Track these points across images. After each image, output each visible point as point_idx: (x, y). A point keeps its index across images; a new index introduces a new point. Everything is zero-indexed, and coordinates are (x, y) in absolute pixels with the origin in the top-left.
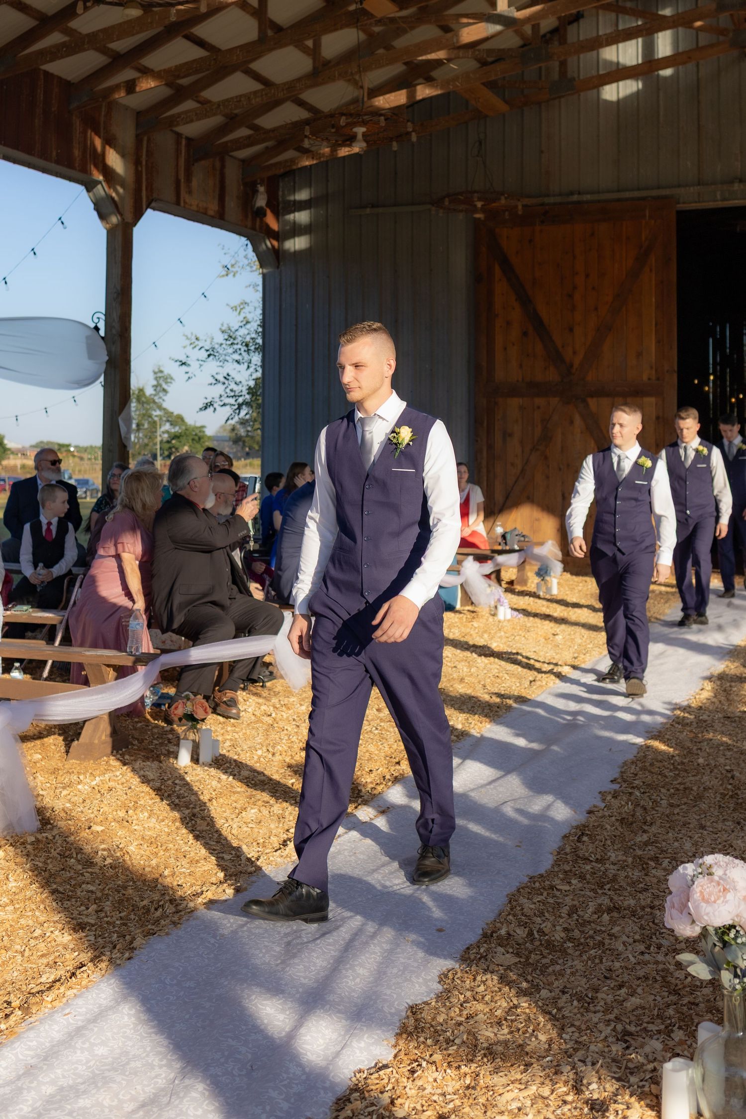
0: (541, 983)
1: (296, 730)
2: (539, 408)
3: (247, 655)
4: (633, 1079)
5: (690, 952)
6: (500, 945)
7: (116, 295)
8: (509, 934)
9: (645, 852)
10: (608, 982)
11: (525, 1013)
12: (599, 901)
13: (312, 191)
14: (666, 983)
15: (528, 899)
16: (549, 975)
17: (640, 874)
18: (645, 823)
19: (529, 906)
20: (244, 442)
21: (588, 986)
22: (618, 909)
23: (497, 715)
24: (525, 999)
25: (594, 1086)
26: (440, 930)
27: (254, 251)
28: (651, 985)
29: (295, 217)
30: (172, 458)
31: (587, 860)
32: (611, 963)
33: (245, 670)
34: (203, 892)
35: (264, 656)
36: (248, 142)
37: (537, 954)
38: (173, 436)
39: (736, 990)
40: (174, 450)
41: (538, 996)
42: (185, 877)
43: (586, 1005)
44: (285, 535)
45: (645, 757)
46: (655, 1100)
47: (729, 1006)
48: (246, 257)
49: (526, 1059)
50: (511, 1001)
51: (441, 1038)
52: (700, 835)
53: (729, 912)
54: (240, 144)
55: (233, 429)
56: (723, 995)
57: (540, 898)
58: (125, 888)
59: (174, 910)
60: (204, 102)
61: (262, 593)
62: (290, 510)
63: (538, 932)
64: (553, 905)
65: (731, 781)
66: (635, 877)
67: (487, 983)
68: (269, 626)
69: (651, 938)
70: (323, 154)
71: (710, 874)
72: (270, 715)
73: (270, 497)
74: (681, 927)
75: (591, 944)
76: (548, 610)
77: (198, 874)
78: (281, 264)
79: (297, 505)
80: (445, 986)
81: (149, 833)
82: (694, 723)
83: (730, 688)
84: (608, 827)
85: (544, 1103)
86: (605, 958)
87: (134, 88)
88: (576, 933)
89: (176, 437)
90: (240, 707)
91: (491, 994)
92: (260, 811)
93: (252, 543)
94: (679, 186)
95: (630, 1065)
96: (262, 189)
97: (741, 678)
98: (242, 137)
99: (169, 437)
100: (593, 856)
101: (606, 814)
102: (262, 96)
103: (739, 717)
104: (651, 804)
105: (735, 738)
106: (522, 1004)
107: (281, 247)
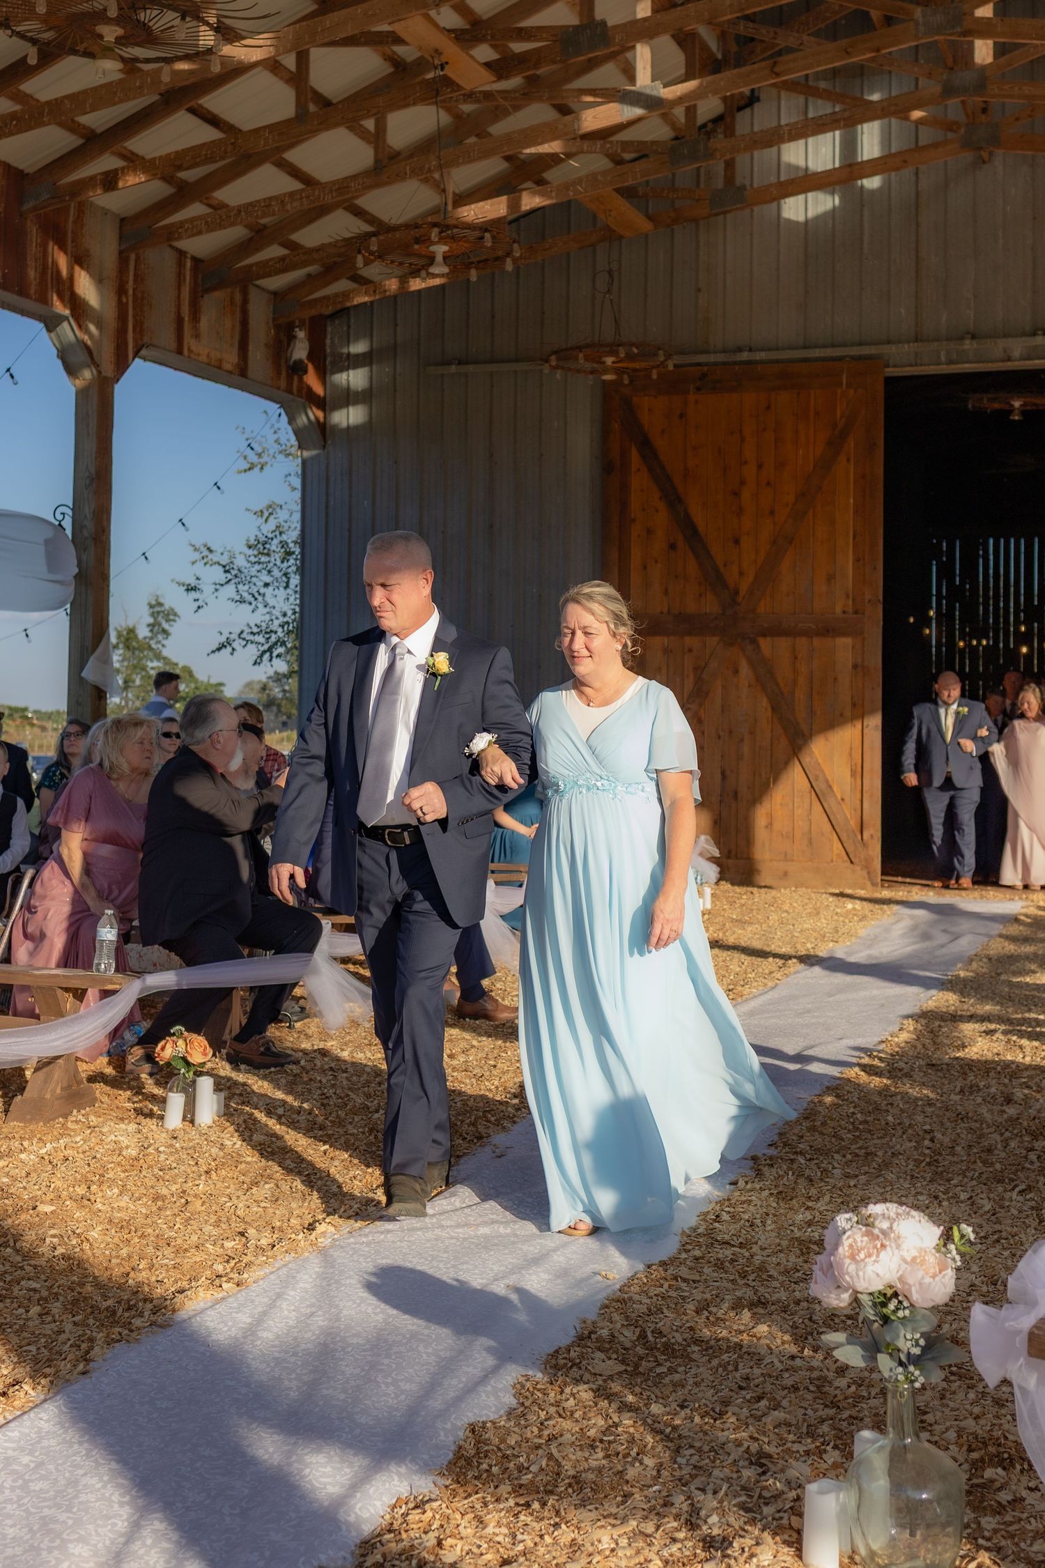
0: (653, 1396)
2: (690, 650)
4: (767, 1510)
6: (599, 1349)
7: (88, 481)
8: (612, 1336)
10: (743, 1392)
11: (626, 1432)
12: (738, 1294)
13: (374, 340)
14: (821, 1394)
16: (665, 1386)
19: (641, 1301)
20: (280, 707)
21: (716, 1398)
24: (630, 1414)
25: (714, 1519)
27: (290, 423)
28: (802, 1396)
29: (347, 376)
31: (726, 1243)
32: (748, 1370)
34: (191, 1288)
36: (283, 266)
37: (650, 1361)
41: (647, 1412)
42: (167, 1271)
45: (814, 1114)
46: (795, 1535)
47: (893, 1406)
49: (625, 1488)
50: (610, 1418)
51: (512, 1465)
54: (269, 269)
55: (264, 688)
57: (658, 1290)
58: (82, 1285)
60: (218, 207)
63: (653, 1332)
64: (676, 1301)
65: (930, 1145)
66: (790, 1264)
67: (578, 1396)
69: (806, 1338)
70: (389, 288)
71: (867, 1225)
77: (186, 1267)
78: (329, 443)
80: (521, 1400)
81: (119, 1215)
84: (759, 1203)
85: (646, 1542)
86: (741, 1364)
87: (116, 183)
91: (583, 1410)
92: (277, 1187)
94: (889, 342)
95: (766, 1494)
96: (301, 334)
98: (273, 259)
100: (735, 1238)
101: (758, 1187)
102: (301, 198)
103: (947, 1065)
104: (819, 1174)
105: (939, 1091)
106: (624, 1422)
107: (328, 419)
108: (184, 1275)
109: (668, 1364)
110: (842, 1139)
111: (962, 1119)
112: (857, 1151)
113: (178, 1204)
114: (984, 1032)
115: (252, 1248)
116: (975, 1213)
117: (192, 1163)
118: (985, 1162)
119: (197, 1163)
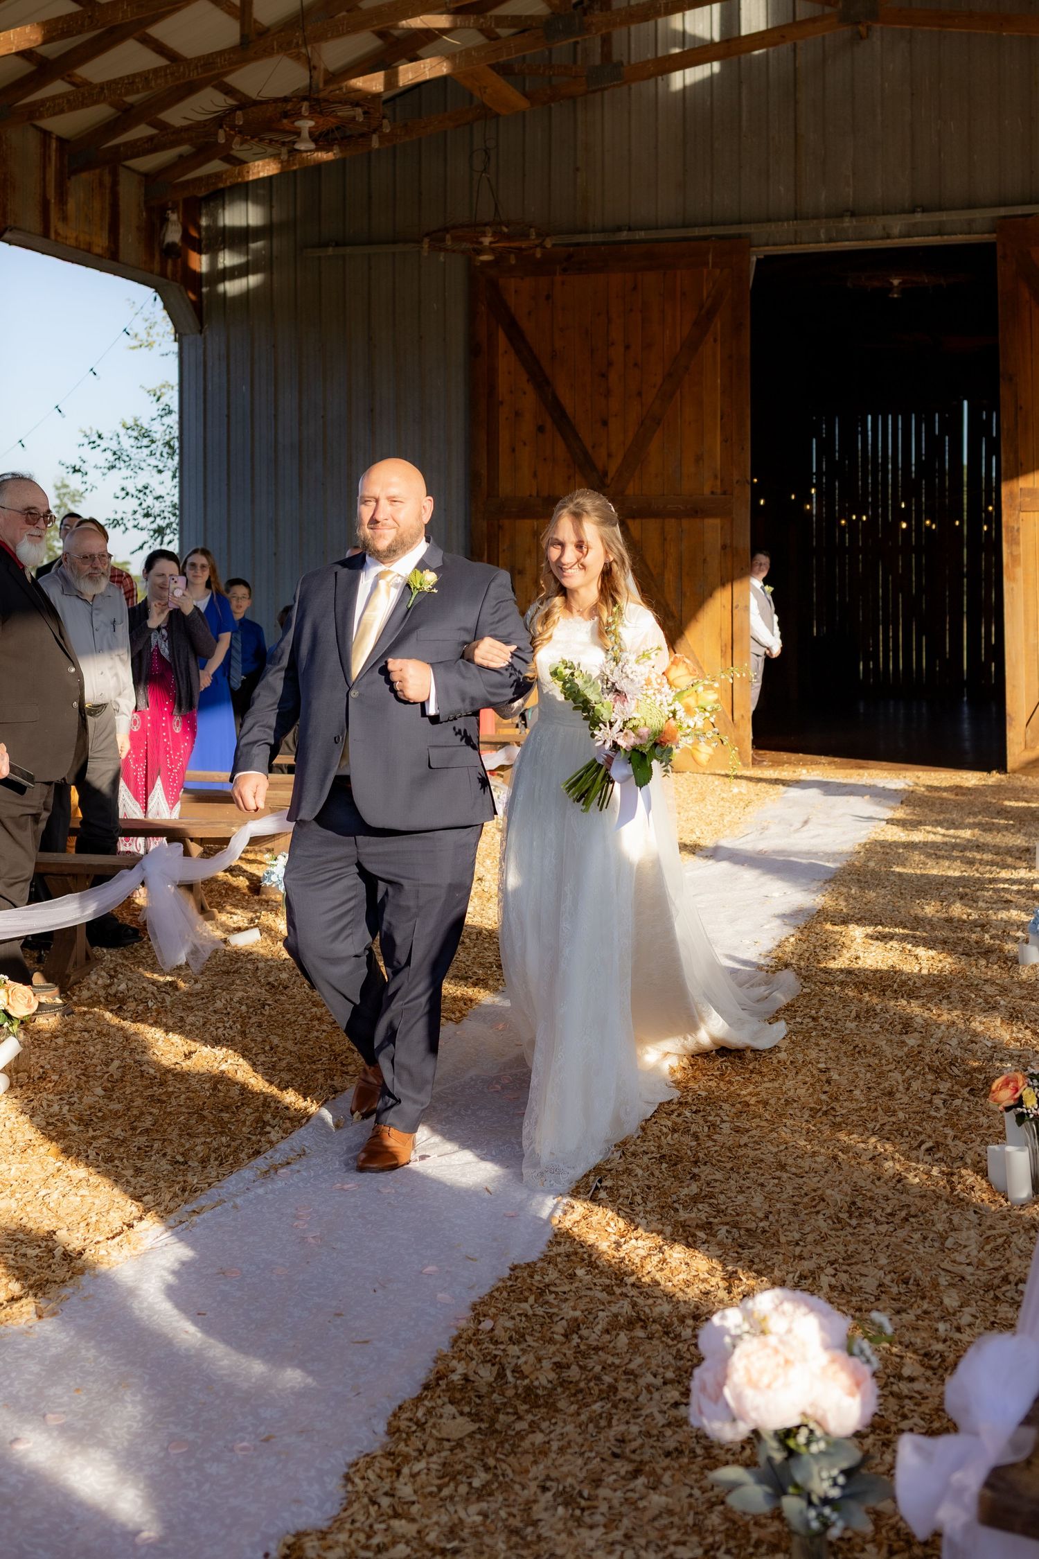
6: (449, 1401)
8: (466, 1379)
32: (623, 1428)
37: (508, 1413)
43: (578, 1512)
54: (136, 150)
57: (523, 1307)
60: (81, 84)
63: (513, 1371)
64: (541, 1320)
65: (826, 1088)
71: (764, 1332)
74: (716, 1427)
75: (596, 1391)
86: (616, 1417)
88: (574, 1373)
96: (174, 217)
98: (141, 139)
102: (166, 75)
109: (530, 1418)
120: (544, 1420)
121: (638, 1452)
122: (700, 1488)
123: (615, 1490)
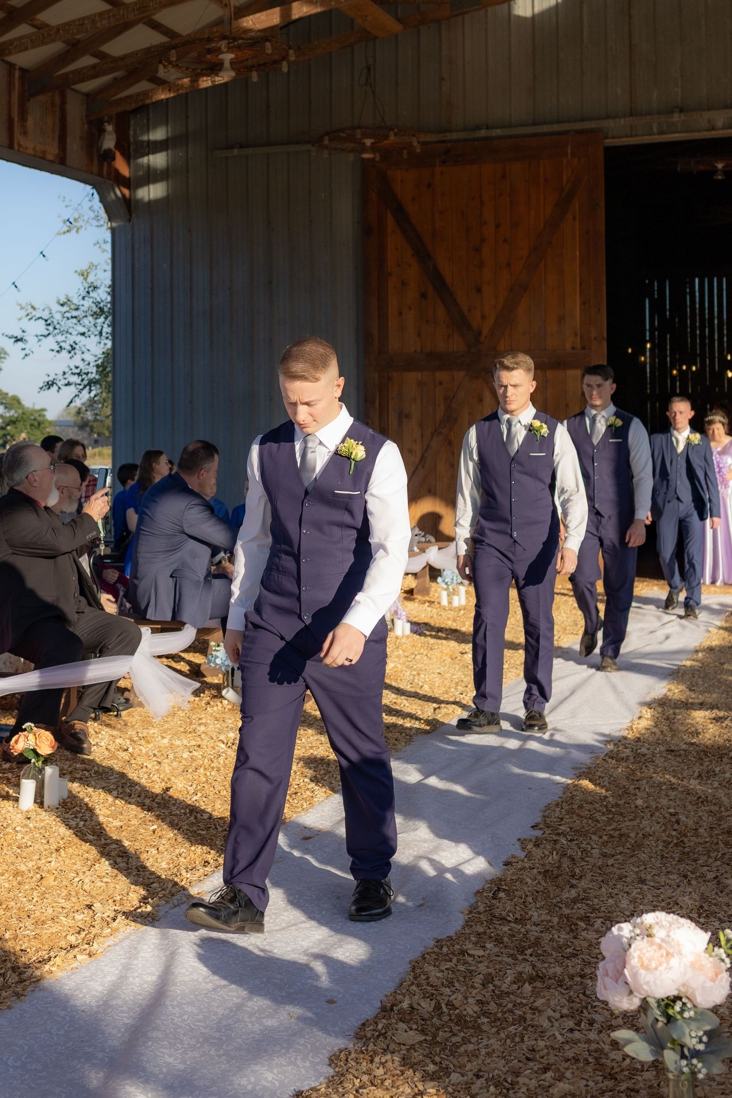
0: (451, 1066)
1: (157, 768)
2: (441, 383)
3: (99, 679)
5: (629, 1028)
6: (401, 1020)
8: (412, 1007)
9: (574, 911)
10: (531, 1064)
12: (519, 969)
13: (169, 129)
14: (600, 1066)
15: (434, 966)
16: (460, 1055)
17: (567, 937)
18: (573, 876)
19: (435, 974)
20: (92, 428)
21: (507, 1068)
22: (541, 978)
23: (395, 749)
24: (433, 1083)
26: (331, 1002)
27: (101, 201)
28: (582, 1068)
29: (149, 160)
30: (8, 447)
31: (503, 920)
33: (96, 697)
34: (50, 958)
35: (119, 680)
36: (94, 72)
37: (445, 1031)
38: (8, 420)
39: (683, 1073)
40: (9, 437)
41: (447, 1080)
42: (29, 941)
43: (505, 1091)
44: (141, 537)
45: (572, 797)
47: (675, 1093)
48: (91, 208)
50: (416, 1086)
52: (639, 890)
53: (673, 980)
54: (83, 75)
55: (79, 412)
56: (668, 1080)
57: (449, 965)
59: (17, 979)
60: (41, 27)
61: (115, 606)
62: (147, 507)
63: (446, 1005)
64: (464, 974)
66: (561, 940)
67: (387, 1065)
68: (122, 645)
69: (582, 1012)
70: (182, 86)
71: (649, 936)
72: (127, 750)
73: (122, 493)
74: (617, 999)
75: (510, 1019)
76: (455, 624)
77: (45, 937)
78: (134, 216)
79: (155, 502)
80: (337, 1069)
82: (631, 758)
83: (673, 716)
84: (530, 881)
86: (526, 1036)
88: (492, 1007)
89: (12, 422)
90: (91, 740)
91: (392, 1078)
93: (102, 547)
94: (607, 117)
96: (109, 128)
97: (687, 704)
98: (85, 67)
99: (4, 422)
100: (511, 915)
101: (527, 865)
102: (109, 17)
103: (685, 751)
104: (580, 853)
105: (680, 776)
106: (428, 1091)
107: (133, 197)
108: (43, 945)
109: (462, 1034)
110: (598, 821)
111: (702, 802)
112: (612, 832)
113: (34, 879)
114: (714, 719)
115: (98, 921)
116: (722, 892)
117: (44, 841)
118: (726, 844)
119: (48, 842)
120: (473, 1037)
121: (545, 1058)
122: (593, 1081)
123: (531, 1079)
